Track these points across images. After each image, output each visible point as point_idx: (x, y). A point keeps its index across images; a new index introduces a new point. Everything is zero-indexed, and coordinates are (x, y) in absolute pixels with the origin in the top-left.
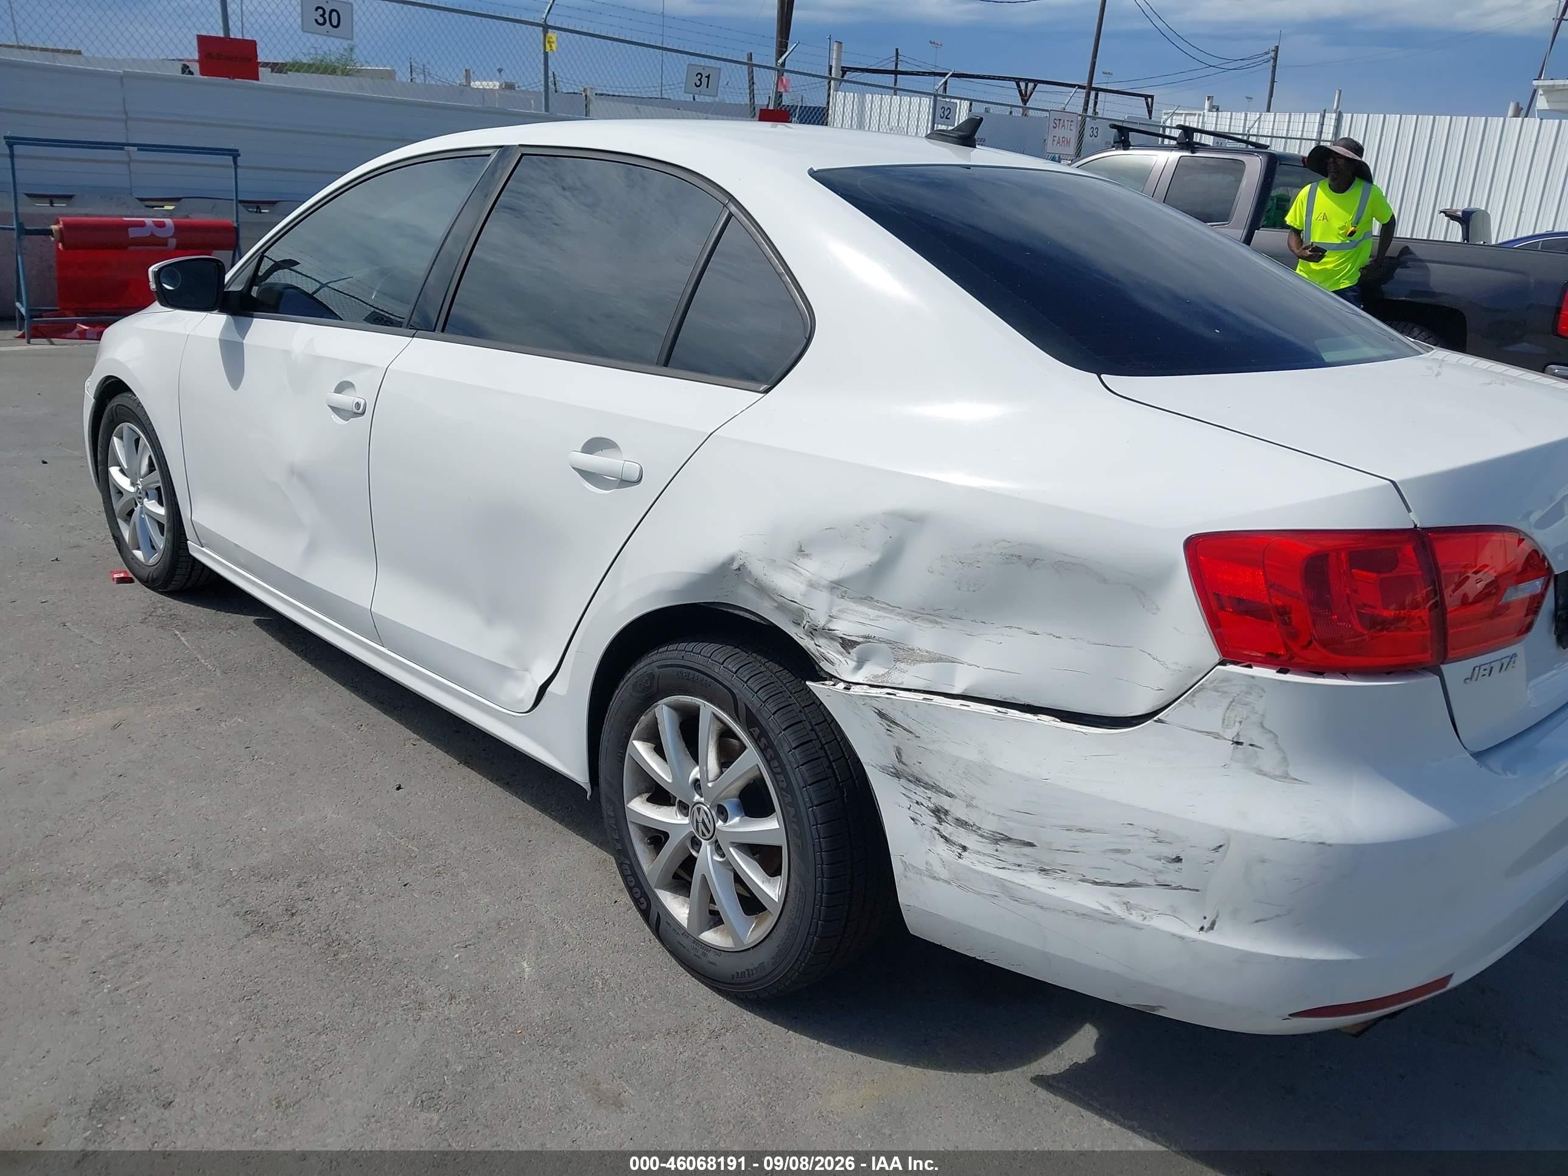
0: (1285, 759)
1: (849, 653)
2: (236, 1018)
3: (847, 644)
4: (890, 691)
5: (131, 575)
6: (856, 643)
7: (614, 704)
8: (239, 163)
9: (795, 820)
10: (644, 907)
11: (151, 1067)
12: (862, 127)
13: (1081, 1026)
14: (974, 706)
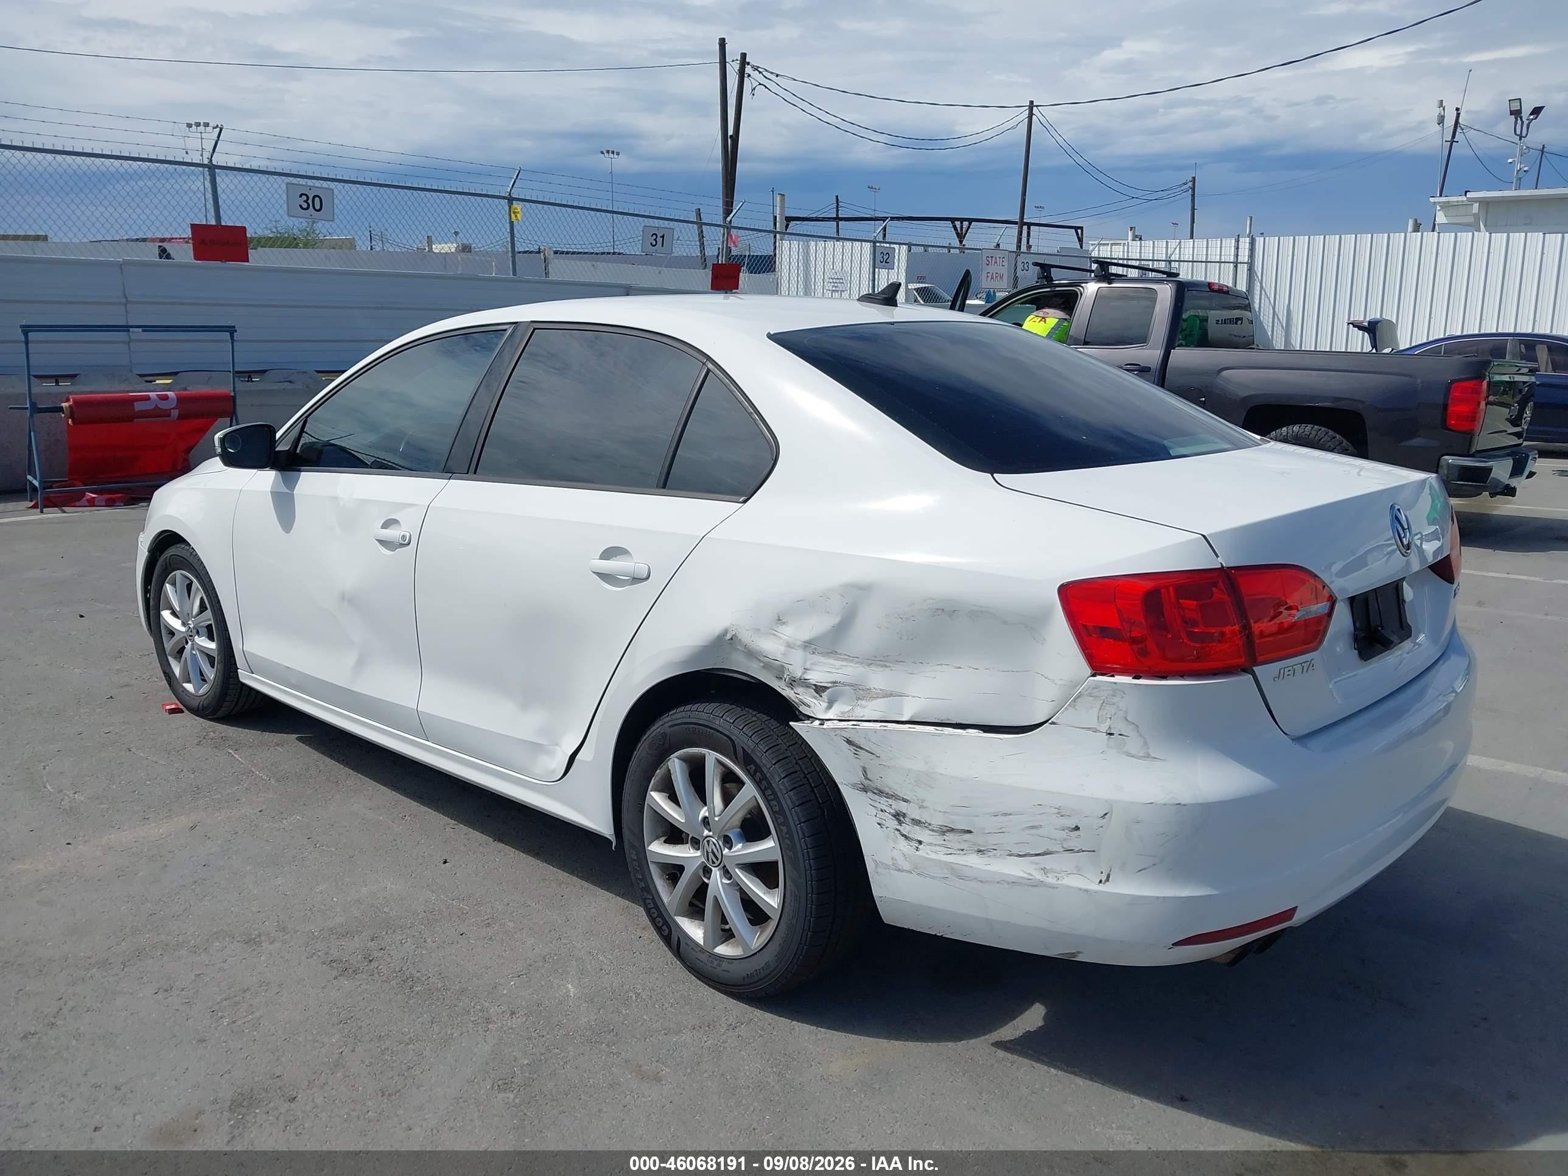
0: (1145, 743)
1: (821, 696)
2: (337, 1036)
3: (819, 689)
4: (855, 723)
5: (182, 707)
6: (827, 688)
7: (633, 765)
8: (235, 338)
9: (787, 836)
10: (666, 933)
11: (274, 1074)
12: (809, 293)
13: (1032, 1004)
14: (918, 728)
